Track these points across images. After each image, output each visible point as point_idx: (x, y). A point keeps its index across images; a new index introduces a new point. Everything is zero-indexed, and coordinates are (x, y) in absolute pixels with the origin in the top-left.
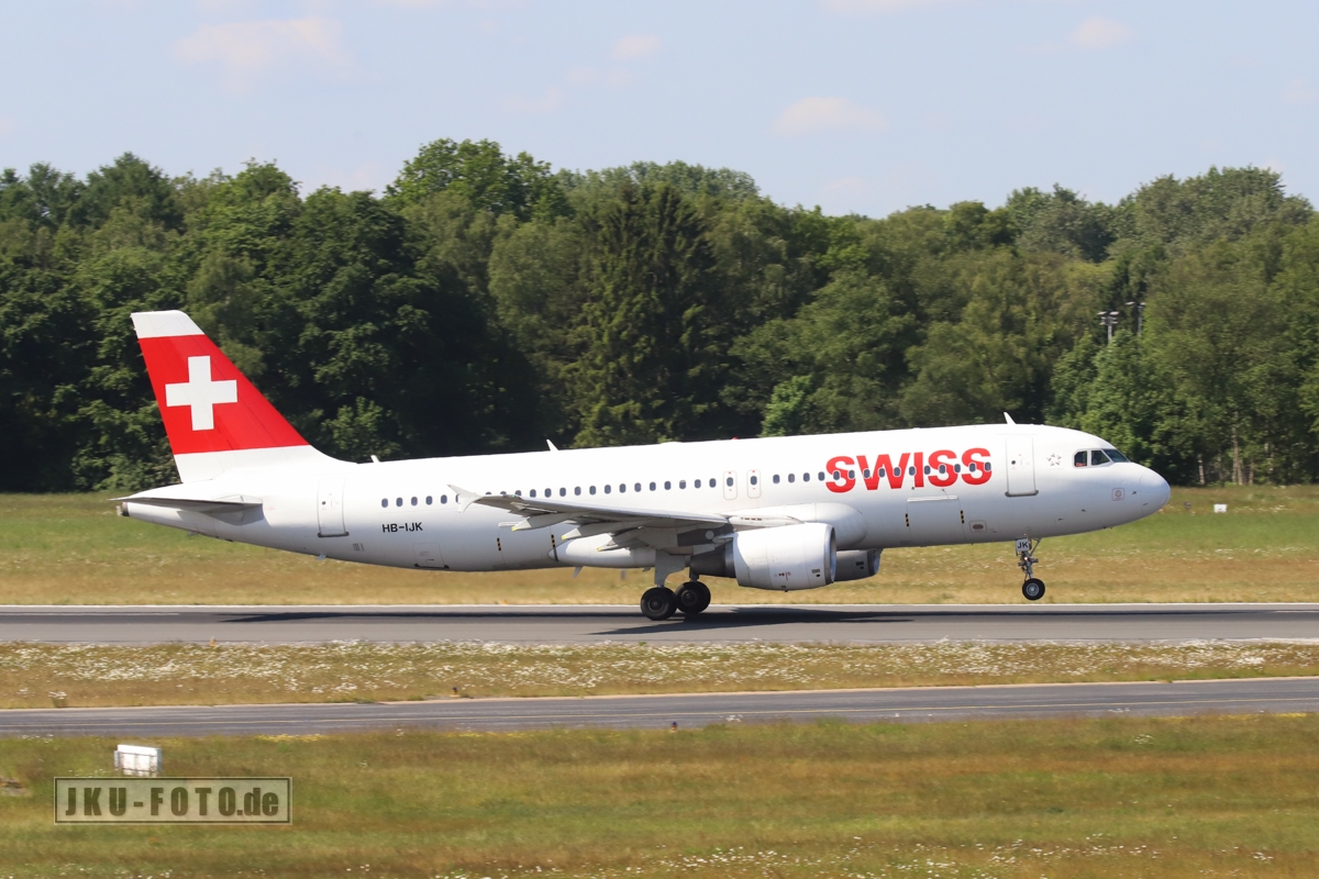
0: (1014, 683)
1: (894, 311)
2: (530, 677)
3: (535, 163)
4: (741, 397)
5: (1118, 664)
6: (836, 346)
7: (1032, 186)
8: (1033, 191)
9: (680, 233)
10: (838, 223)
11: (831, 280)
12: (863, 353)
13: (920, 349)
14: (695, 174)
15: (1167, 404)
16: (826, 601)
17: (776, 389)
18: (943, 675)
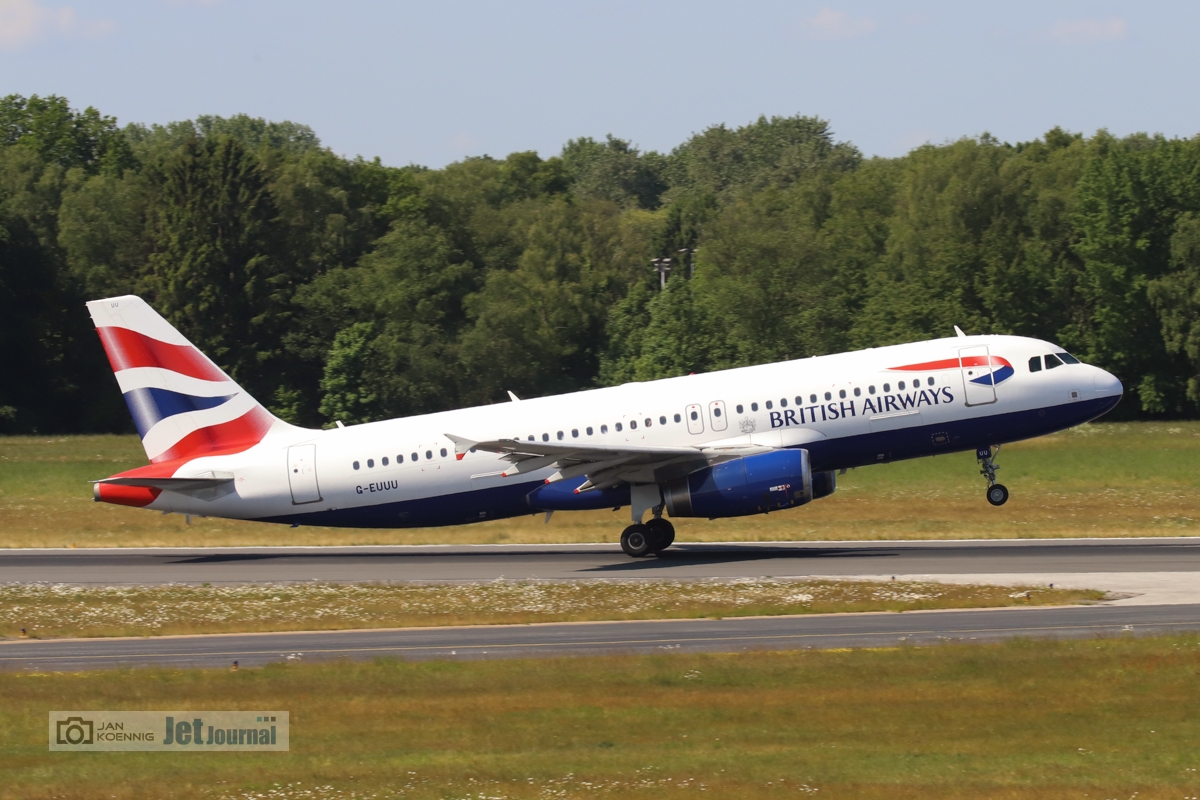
0: (566, 620)
1: (455, 259)
2: (97, 617)
3: (102, 118)
4: (304, 344)
5: (668, 603)
6: (396, 293)
7: (586, 137)
8: (587, 141)
9: (244, 184)
10: (396, 174)
11: (391, 229)
12: (422, 300)
13: (477, 297)
14: (257, 127)
15: (719, 348)
16: (385, 542)
17: (338, 336)
18: (498, 614)
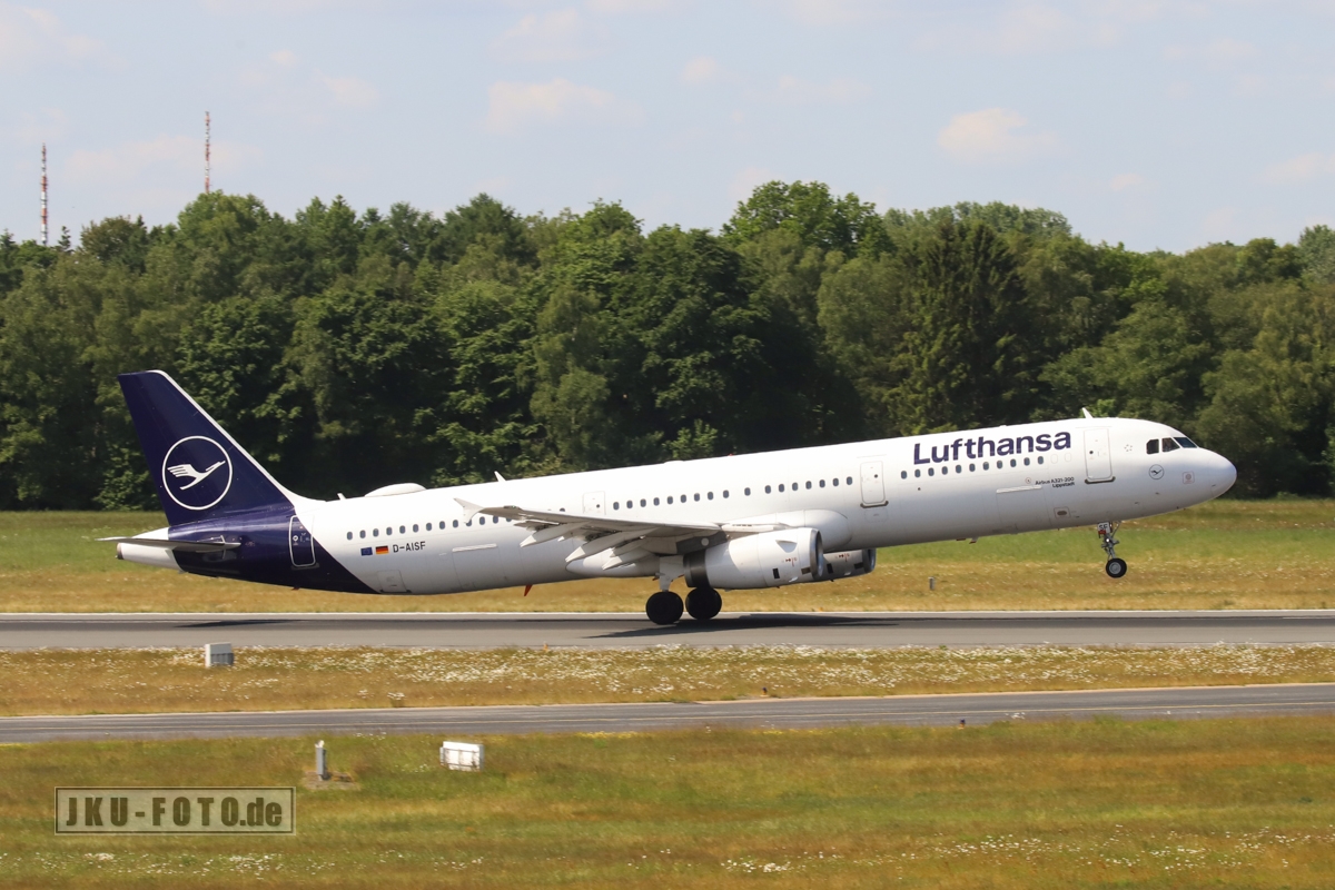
2: (835, 678)
3: (861, 204)
6: (1138, 372)
7: (1322, 225)
8: (1323, 229)
9: (994, 268)
10: (1139, 259)
11: (1133, 311)
12: (1162, 378)
13: (1214, 375)
14: (1011, 213)
18: (1216, 676)
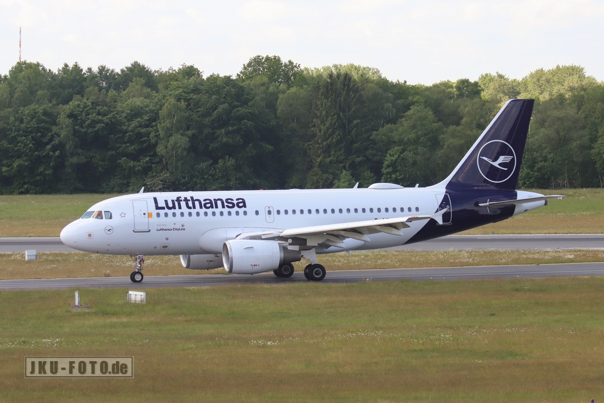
1: (435, 121)
3: (294, 64)
4: (375, 155)
5: (518, 258)
6: (412, 136)
7: (488, 73)
9: (352, 91)
10: (413, 87)
11: (411, 109)
12: (422, 138)
13: (444, 136)
14: (357, 68)
15: (540, 157)
17: (389, 152)
